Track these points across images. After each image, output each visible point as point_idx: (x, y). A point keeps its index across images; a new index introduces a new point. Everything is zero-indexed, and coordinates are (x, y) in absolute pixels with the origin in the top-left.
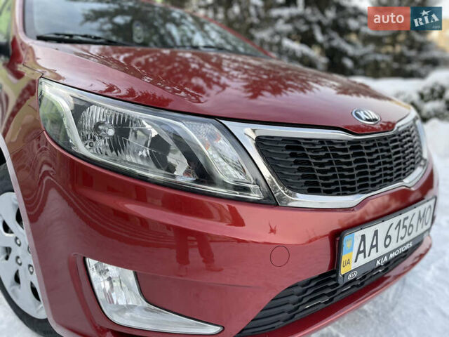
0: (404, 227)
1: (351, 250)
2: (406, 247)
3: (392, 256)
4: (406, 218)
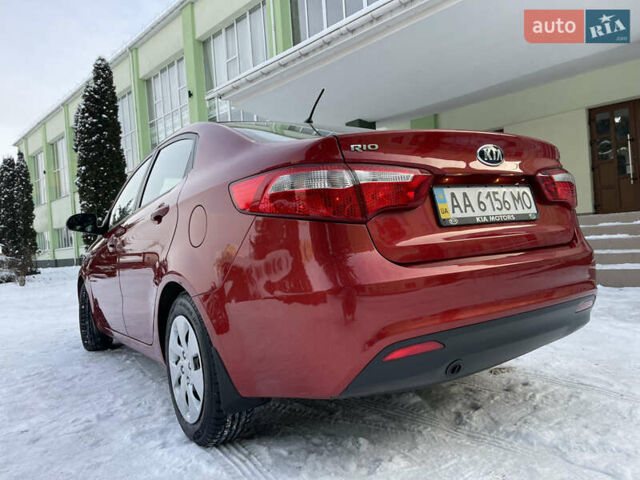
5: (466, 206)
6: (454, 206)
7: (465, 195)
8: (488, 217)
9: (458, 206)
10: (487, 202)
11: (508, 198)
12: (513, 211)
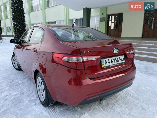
5: (108, 63)
6: (105, 63)
7: (108, 60)
8: (113, 65)
9: (107, 63)
10: (113, 61)
11: (119, 59)
12: (119, 62)
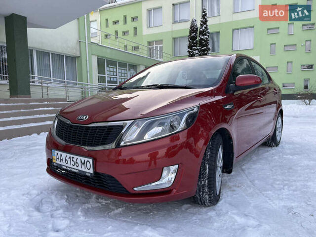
0: (73, 161)
1: (55, 156)
2: (75, 171)
3: (68, 169)
4: (74, 158)
